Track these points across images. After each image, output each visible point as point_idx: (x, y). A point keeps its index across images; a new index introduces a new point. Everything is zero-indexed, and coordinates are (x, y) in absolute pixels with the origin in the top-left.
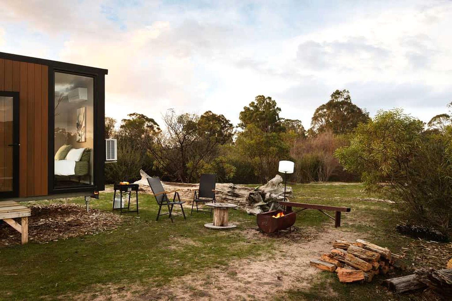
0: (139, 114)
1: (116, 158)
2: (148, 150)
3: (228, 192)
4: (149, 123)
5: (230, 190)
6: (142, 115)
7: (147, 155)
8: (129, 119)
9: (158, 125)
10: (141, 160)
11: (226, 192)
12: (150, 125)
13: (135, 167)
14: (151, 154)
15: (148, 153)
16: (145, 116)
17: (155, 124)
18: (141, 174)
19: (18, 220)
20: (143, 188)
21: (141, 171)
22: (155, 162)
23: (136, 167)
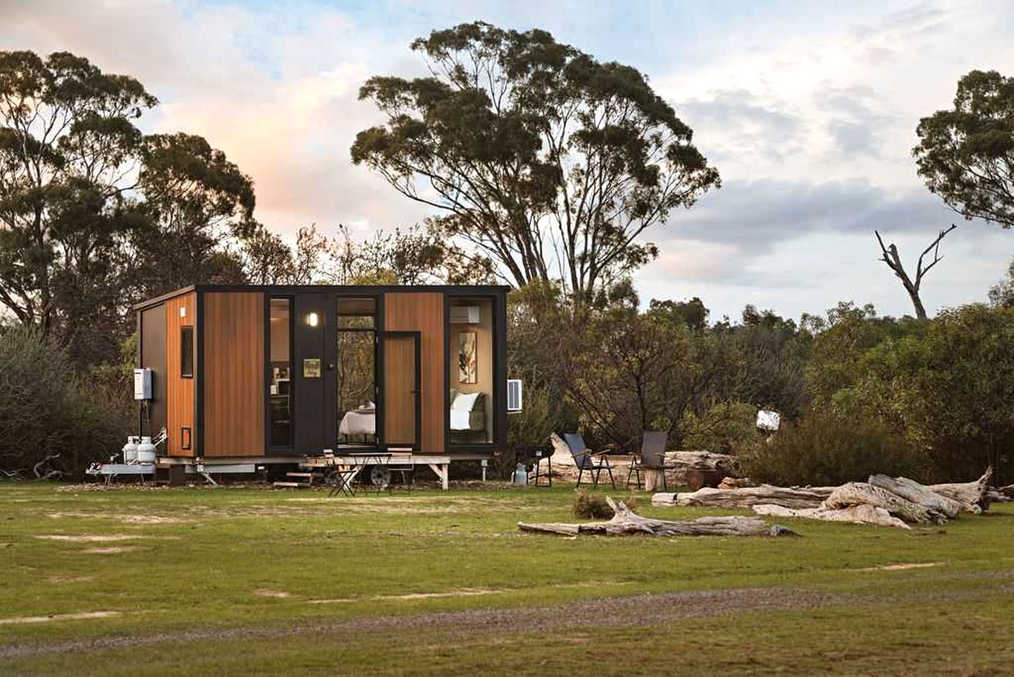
0: (514, 35)
1: (520, 408)
2: (568, 392)
3: (696, 464)
4: (600, 111)
5: (700, 460)
6: (542, 37)
7: (566, 402)
8: (423, 75)
9: (681, 130)
10: (550, 415)
11: (692, 464)
12: (615, 121)
13: (535, 433)
14: (573, 401)
15: (568, 399)
16: (565, 50)
17: (659, 111)
18: (554, 444)
19: (440, 466)
20: (558, 470)
21: (553, 435)
22: (582, 418)
23: (538, 435)
